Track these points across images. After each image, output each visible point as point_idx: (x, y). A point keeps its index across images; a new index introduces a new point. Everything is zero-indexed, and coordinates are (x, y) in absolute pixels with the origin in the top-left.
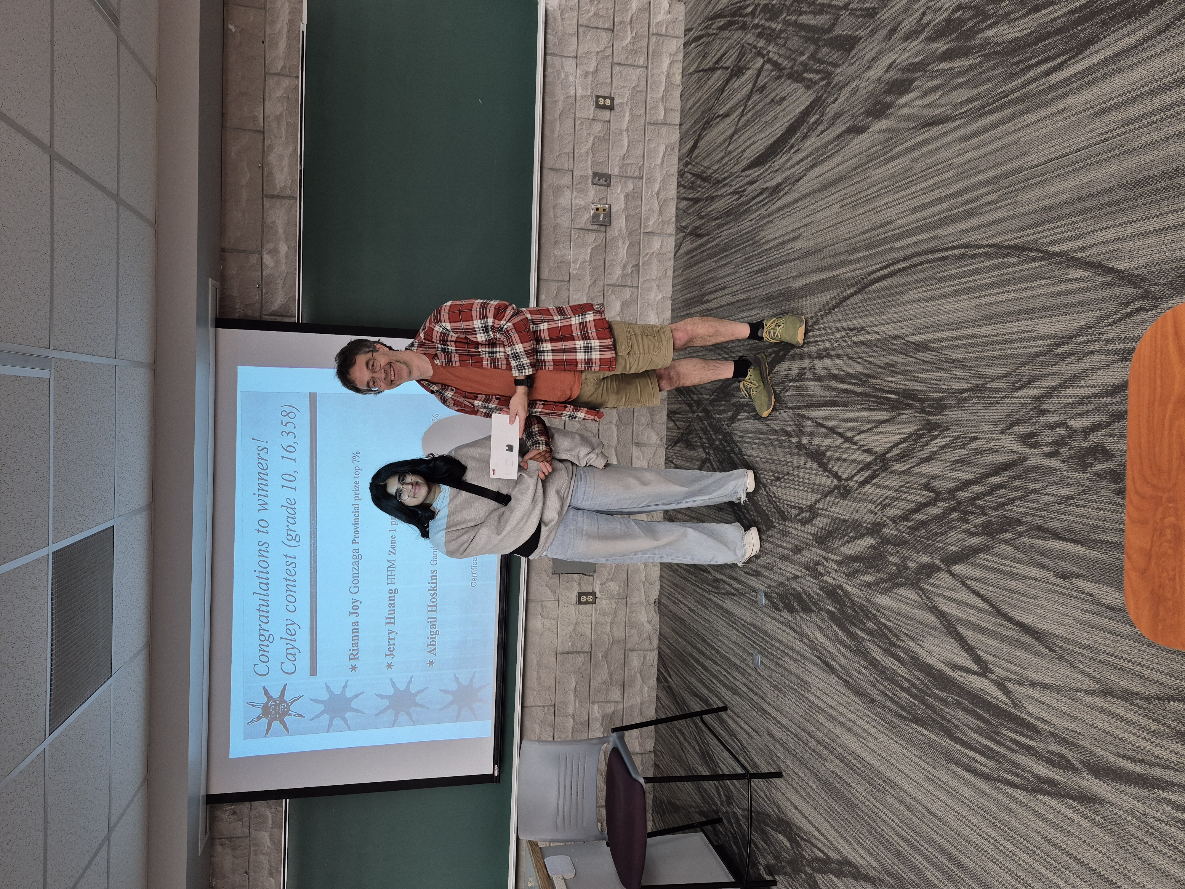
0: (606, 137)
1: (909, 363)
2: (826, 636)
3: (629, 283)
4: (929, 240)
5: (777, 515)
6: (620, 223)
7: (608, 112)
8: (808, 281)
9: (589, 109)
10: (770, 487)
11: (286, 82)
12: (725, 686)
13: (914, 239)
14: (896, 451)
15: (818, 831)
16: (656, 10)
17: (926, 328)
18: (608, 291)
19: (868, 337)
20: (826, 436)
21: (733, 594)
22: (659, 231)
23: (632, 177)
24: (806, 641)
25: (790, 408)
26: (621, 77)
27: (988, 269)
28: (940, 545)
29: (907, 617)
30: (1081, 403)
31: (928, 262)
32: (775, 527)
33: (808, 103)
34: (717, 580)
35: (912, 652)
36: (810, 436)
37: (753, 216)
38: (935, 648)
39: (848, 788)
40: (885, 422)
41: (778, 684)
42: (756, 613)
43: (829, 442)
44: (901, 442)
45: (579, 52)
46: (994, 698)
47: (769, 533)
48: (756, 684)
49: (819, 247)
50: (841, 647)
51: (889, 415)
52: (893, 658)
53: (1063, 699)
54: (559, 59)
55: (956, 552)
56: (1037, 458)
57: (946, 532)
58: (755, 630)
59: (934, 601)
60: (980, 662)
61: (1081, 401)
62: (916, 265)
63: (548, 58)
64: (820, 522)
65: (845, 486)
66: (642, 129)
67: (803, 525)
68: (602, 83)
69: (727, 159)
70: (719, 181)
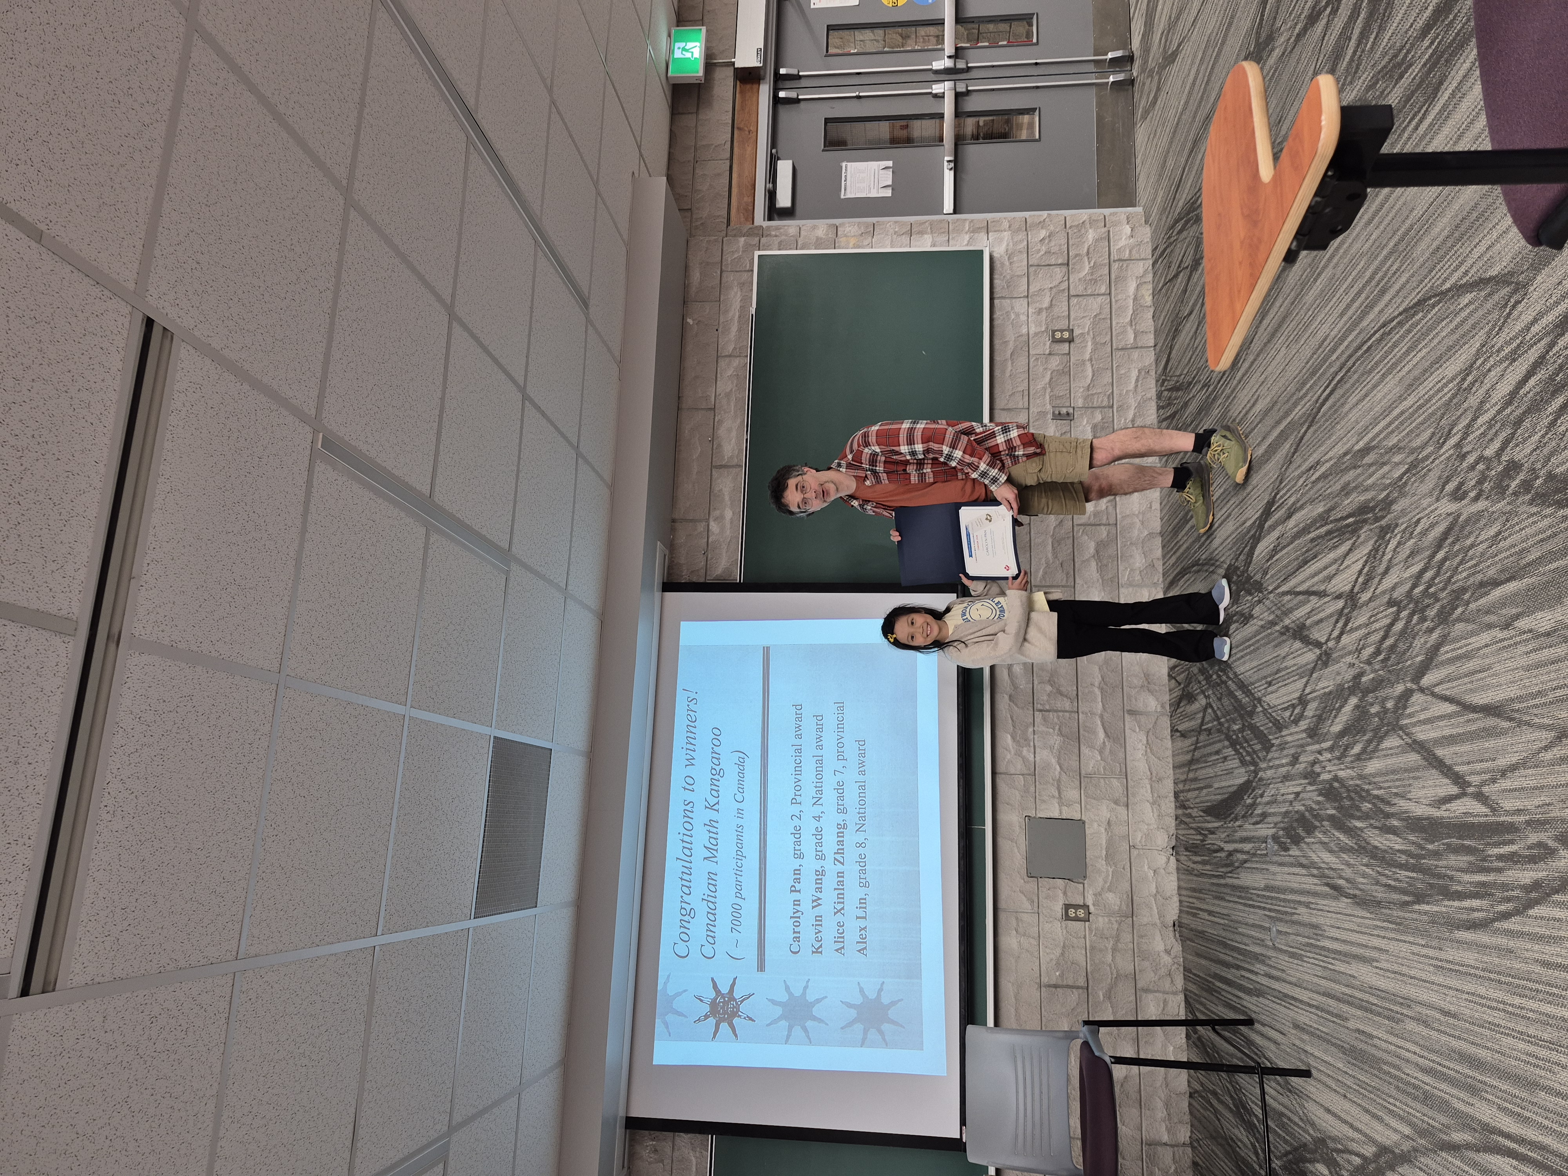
0: (1067, 370)
1: (1359, 475)
2: (1331, 851)
3: (1104, 521)
4: (1356, 337)
5: (1274, 728)
7: (1067, 345)
8: (1270, 441)
9: (1045, 344)
10: (1264, 699)
11: (736, 362)
12: (1248, 992)
13: (1346, 343)
14: (1361, 580)
15: (1351, 1126)
16: (1117, 237)
17: (1366, 430)
18: (1079, 533)
19: (1323, 469)
20: (1305, 602)
21: (1246, 861)
23: (1099, 407)
24: (1315, 872)
25: (1271, 592)
26: (1080, 308)
27: (1403, 337)
28: (1409, 662)
29: (1394, 772)
30: (1490, 427)
31: (1358, 360)
32: (1273, 745)
34: (1230, 854)
35: (1404, 813)
36: (1291, 612)
37: (1220, 401)
38: (1421, 793)
39: (1370, 1042)
40: (1347, 554)
41: (1294, 950)
42: (1267, 870)
43: (1307, 609)
44: (1364, 566)
45: (1030, 291)
46: (1475, 816)
47: (1269, 757)
48: (1276, 965)
49: (1275, 398)
50: (1344, 856)
51: (1351, 542)
52: (1389, 833)
53: (1530, 771)
54: (1008, 301)
55: (1422, 661)
56: (1468, 509)
57: (1411, 643)
58: (1268, 894)
59: (1412, 734)
60: (1458, 779)
61: (1490, 424)
62: (1351, 368)
63: (996, 302)
64: (1311, 710)
65: (1326, 651)
66: (1108, 357)
67: (1296, 725)
68: (1059, 317)
69: (1194, 357)
70: (1190, 383)
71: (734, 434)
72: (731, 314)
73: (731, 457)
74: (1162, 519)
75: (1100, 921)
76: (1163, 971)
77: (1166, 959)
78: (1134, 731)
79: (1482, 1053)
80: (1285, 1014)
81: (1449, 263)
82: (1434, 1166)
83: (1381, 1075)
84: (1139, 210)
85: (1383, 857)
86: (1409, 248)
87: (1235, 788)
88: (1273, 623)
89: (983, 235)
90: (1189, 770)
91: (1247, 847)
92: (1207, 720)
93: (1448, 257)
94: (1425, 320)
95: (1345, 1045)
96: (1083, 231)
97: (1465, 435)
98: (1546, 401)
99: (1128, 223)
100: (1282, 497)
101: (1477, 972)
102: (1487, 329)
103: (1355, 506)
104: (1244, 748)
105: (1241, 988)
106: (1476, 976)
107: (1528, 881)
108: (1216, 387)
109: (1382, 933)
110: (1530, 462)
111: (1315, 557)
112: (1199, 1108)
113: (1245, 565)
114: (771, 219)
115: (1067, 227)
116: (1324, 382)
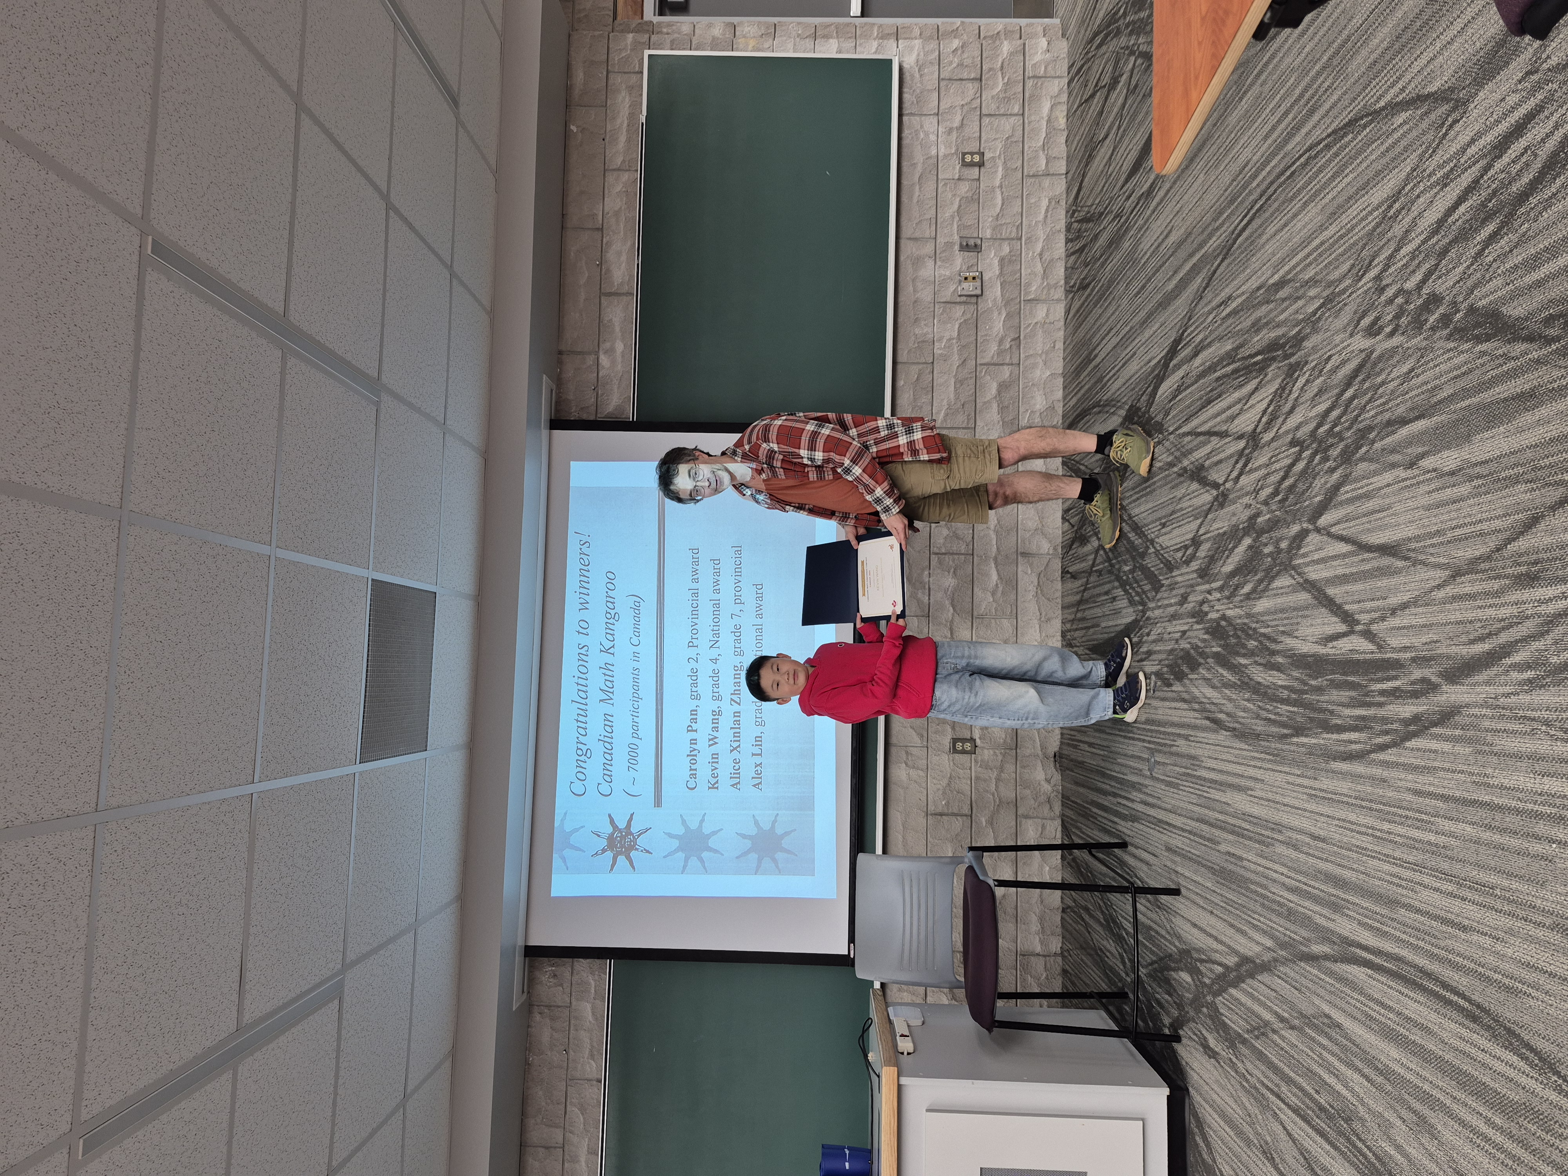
0: (977, 197)
1: (1271, 311)
2: (1213, 687)
3: (1007, 361)
4: (1280, 162)
5: (1165, 569)
6: (994, 292)
7: (977, 169)
8: (1182, 275)
9: (954, 168)
10: (1157, 540)
11: (625, 177)
12: (1124, 817)
13: (1268, 169)
14: (1264, 420)
15: (1216, 939)
16: (1032, 51)
17: (1283, 262)
18: (981, 372)
19: (1234, 305)
20: (1204, 444)
22: (1044, 297)
23: (1008, 239)
24: (1196, 706)
25: (1172, 433)
26: (992, 129)
27: (1330, 161)
28: (1307, 503)
29: (1282, 611)
30: (1413, 259)
31: (1279, 187)
32: (1163, 585)
35: (1289, 650)
36: (1191, 453)
37: (1132, 232)
38: (1309, 631)
39: (1240, 863)
40: (1253, 393)
41: (1172, 779)
43: (1207, 449)
44: (1269, 406)
45: (941, 108)
46: (1361, 653)
47: (1158, 597)
48: (1152, 793)
49: (1189, 230)
50: (1227, 691)
51: (1257, 380)
52: (1274, 670)
53: (1420, 610)
54: (918, 118)
55: (1321, 502)
56: (1382, 344)
57: (1311, 483)
58: (1148, 727)
59: (1305, 573)
60: (1348, 618)
61: (1413, 255)
62: (1271, 196)
63: (905, 118)
64: (1204, 550)
65: (1223, 492)
66: (1019, 184)
67: (1188, 565)
68: (969, 138)
69: (1107, 185)
70: (1102, 214)
71: (624, 258)
72: (619, 121)
73: (622, 284)
74: (1064, 359)
75: (986, 754)
76: (1042, 798)
77: (1047, 788)
78: (1026, 573)
79: (1347, 874)
80: (1158, 838)
81: (1386, 79)
82: (1292, 974)
83: (1248, 894)
84: (1056, 21)
85: (1265, 693)
86: (1344, 62)
87: (1122, 627)
88: (1171, 465)
89: (892, 43)
90: (1078, 611)
92: (1098, 562)
93: (1385, 71)
94: (1355, 143)
95: (1215, 867)
96: (998, 43)
97: (1387, 267)
98: (1476, 229)
99: (1044, 36)
100: (1189, 335)
101: (1350, 800)
102: (1419, 152)
103: (1265, 342)
104: (1133, 589)
105: (1118, 814)
106: (1348, 803)
107: (1407, 715)
108: (1128, 218)
109: (1259, 764)
110: (1451, 296)
111: (1220, 396)
112: (1071, 922)
113: (1146, 406)
114: (661, 13)
115: (982, 37)
116: (1242, 211)
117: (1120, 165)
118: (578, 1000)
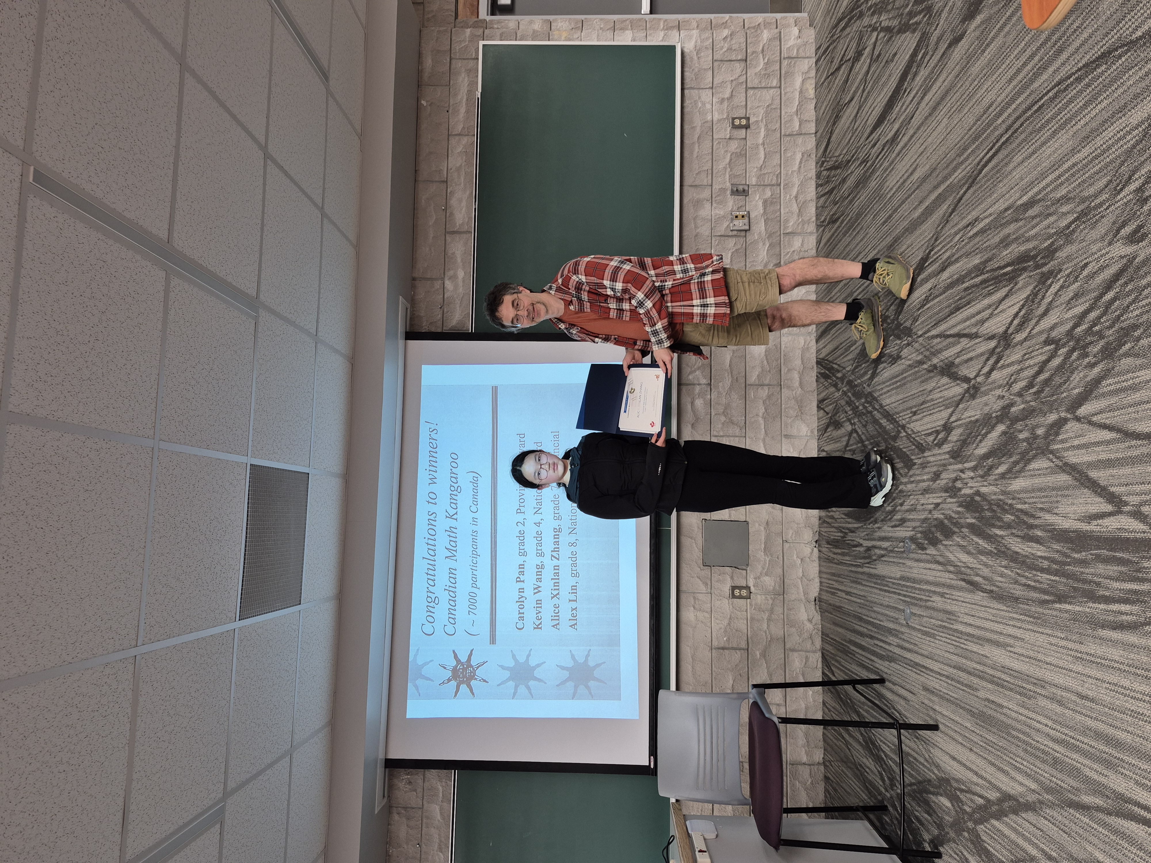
0: (743, 152)
1: (1020, 228)
2: (969, 553)
4: (1026, 99)
5: (917, 450)
6: (760, 228)
7: (744, 131)
8: (927, 204)
9: (726, 130)
10: (908, 426)
11: (465, 140)
12: (881, 657)
13: (1014, 106)
14: (1016, 322)
15: (977, 774)
16: (786, 38)
17: (1032, 185)
19: (981, 225)
20: (954, 344)
21: (883, 556)
22: (799, 231)
23: (769, 185)
24: (951, 569)
25: (921, 336)
26: (755, 99)
27: (1081, 92)
28: (1065, 394)
29: (1040, 490)
31: (1026, 120)
32: (915, 464)
33: (915, 45)
34: (869, 549)
35: (1048, 525)
36: (940, 353)
37: (878, 173)
38: (1070, 509)
39: (1001, 710)
40: (1004, 299)
41: (927, 629)
42: (904, 564)
43: (957, 349)
44: (1020, 310)
45: (715, 83)
46: (1131, 532)
47: (911, 473)
48: (909, 639)
49: (934, 166)
50: (983, 558)
51: (1007, 289)
52: (1032, 542)
54: (696, 91)
55: (1080, 393)
57: (1069, 378)
58: (904, 583)
59: (1064, 457)
60: (1114, 499)
62: (1018, 129)
63: (686, 92)
64: (955, 436)
65: (974, 385)
66: (778, 142)
67: (940, 447)
68: (738, 106)
69: (853, 138)
70: (849, 161)
71: (464, 204)
72: (459, 97)
73: (462, 224)
75: (758, 599)
76: (806, 635)
77: (809, 626)
79: (1121, 735)
80: (914, 678)
81: (1142, 12)
82: (1060, 818)
83: (1009, 739)
84: (804, 15)
88: (921, 363)
89: (675, 33)
91: (885, 544)
92: (851, 442)
93: (1141, 5)
94: (1109, 72)
95: (973, 710)
96: (759, 32)
99: (795, 26)
100: (936, 253)
101: (1121, 666)
103: (1015, 255)
105: (874, 653)
106: (1120, 669)
108: (873, 163)
109: (1019, 624)
111: (969, 303)
112: (832, 738)
113: (895, 314)
114: (493, 14)
115: (746, 28)
116: (988, 144)
117: (865, 120)
118: (428, 802)
